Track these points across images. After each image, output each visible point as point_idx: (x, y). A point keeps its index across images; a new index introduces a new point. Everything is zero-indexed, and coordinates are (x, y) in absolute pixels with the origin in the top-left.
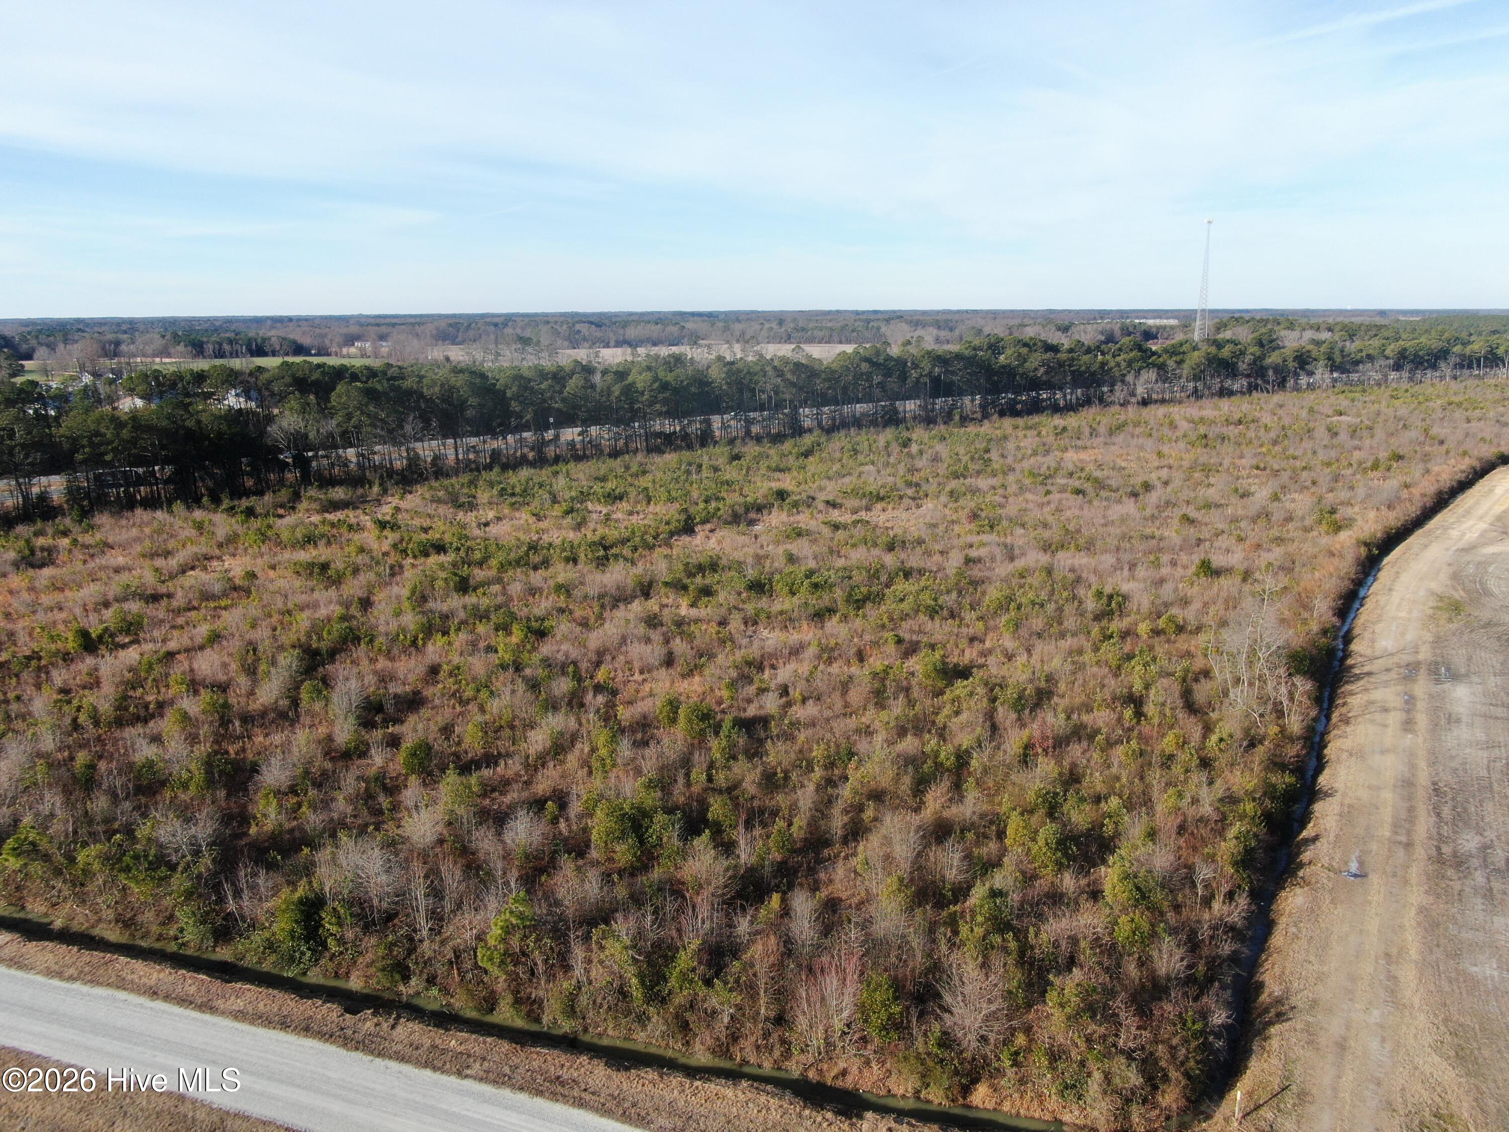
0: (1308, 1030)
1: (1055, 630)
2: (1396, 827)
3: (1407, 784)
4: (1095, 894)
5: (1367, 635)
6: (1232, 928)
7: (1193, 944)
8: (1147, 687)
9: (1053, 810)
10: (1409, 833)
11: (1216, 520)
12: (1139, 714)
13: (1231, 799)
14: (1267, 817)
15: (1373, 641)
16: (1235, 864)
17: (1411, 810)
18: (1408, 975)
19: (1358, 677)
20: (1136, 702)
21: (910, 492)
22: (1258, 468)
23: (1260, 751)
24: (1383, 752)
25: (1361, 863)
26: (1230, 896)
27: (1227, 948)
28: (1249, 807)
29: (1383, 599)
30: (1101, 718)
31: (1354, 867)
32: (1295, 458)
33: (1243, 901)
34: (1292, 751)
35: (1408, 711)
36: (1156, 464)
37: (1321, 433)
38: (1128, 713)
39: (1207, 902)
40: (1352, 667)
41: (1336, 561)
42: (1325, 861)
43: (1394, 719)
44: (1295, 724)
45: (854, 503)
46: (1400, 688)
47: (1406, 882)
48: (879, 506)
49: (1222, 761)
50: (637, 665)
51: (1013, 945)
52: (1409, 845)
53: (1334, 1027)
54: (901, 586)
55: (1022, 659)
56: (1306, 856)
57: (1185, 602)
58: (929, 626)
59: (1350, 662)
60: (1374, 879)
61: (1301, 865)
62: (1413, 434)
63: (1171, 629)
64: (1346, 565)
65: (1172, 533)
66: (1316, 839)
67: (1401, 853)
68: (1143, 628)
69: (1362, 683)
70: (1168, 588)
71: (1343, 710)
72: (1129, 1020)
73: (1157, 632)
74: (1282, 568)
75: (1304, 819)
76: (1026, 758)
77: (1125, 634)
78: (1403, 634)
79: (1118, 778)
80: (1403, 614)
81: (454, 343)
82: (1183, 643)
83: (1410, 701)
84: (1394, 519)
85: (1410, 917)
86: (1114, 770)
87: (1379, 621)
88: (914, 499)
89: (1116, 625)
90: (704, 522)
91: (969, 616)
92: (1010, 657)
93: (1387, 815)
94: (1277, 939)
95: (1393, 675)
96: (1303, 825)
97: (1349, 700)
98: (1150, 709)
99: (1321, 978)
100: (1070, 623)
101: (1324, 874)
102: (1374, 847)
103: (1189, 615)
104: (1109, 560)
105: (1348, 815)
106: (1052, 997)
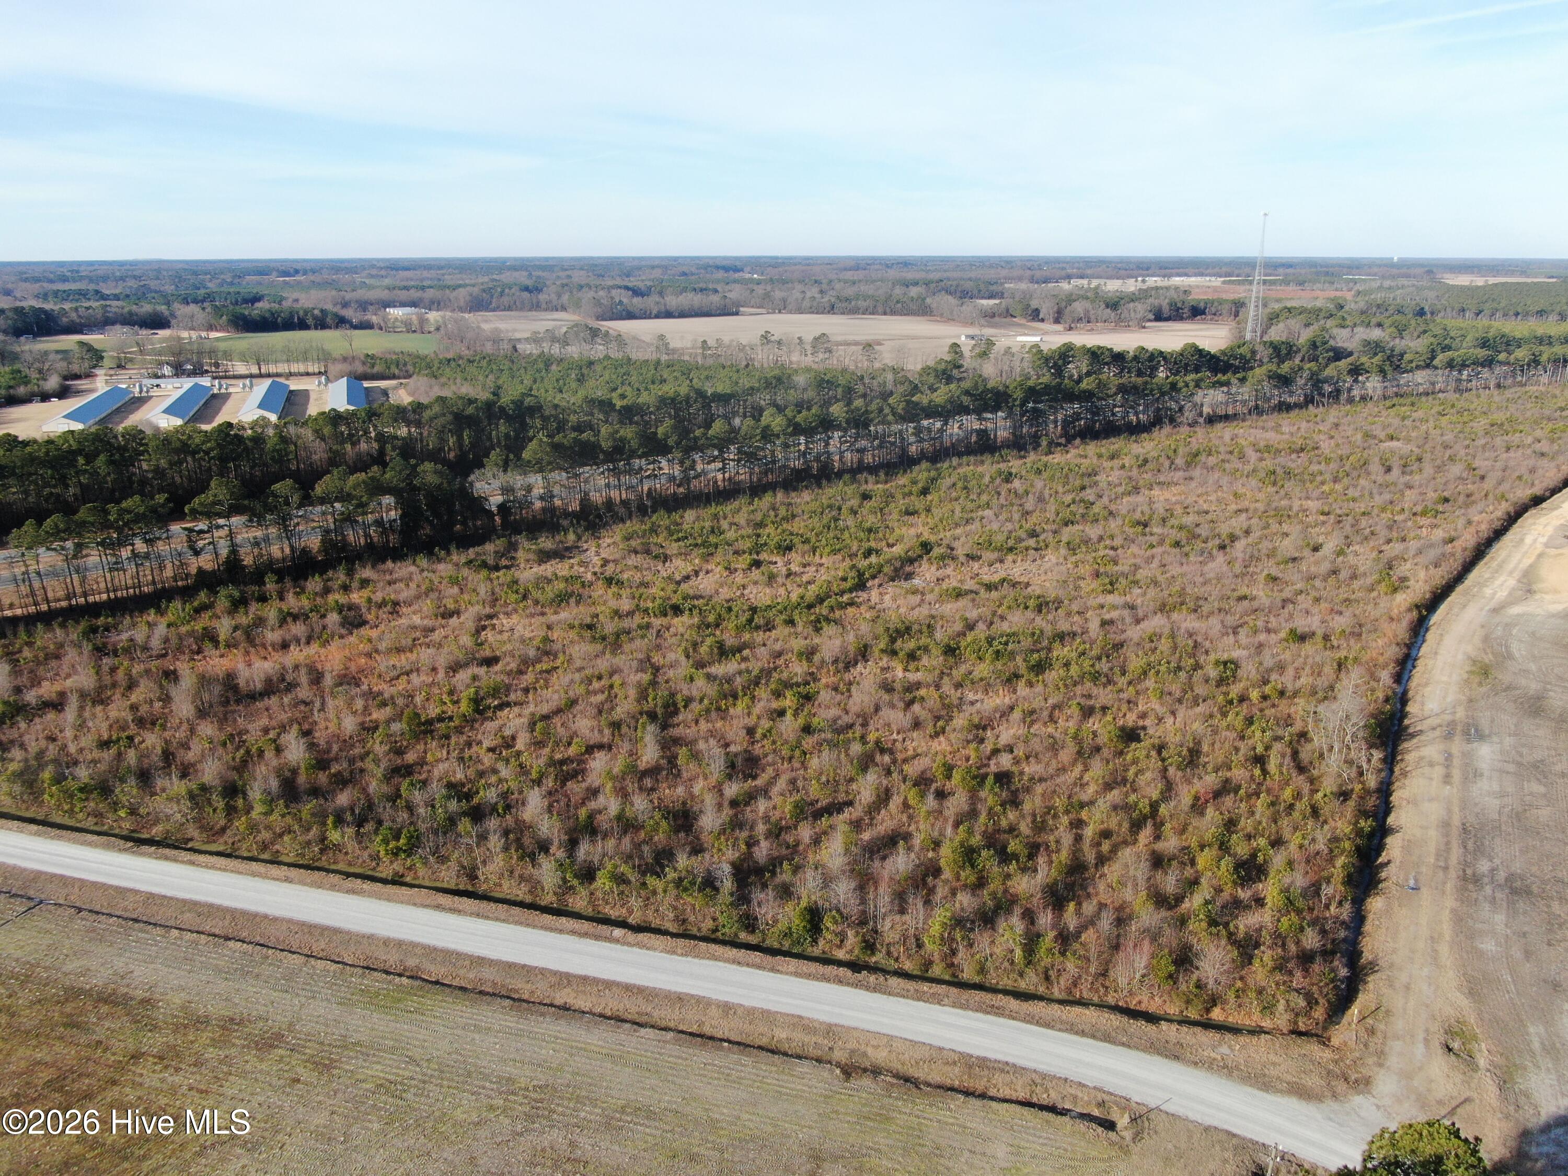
0: (1389, 978)
1: (1189, 695)
2: (1438, 856)
3: (1446, 825)
4: (1260, 902)
5: (1418, 698)
6: (1343, 923)
7: (1323, 932)
8: (1267, 748)
9: (1224, 847)
10: (1446, 860)
11: (1294, 578)
12: (1265, 772)
13: (1335, 839)
14: (1358, 849)
15: (1423, 704)
16: (1343, 883)
17: (1448, 843)
18: (1444, 950)
19: (1412, 736)
20: (1260, 760)
21: (1032, 542)
22: (1323, 513)
23: (1351, 803)
24: (1431, 800)
25: (1416, 880)
26: (1340, 904)
27: (1342, 934)
28: (1347, 845)
29: (1430, 663)
30: (1238, 774)
31: (1412, 883)
32: (1354, 500)
33: (1347, 906)
34: (1372, 802)
35: (1447, 767)
36: (1234, 507)
37: (1375, 467)
38: (1257, 772)
39: (1327, 907)
40: (1407, 727)
41: (1394, 625)
42: (1394, 879)
43: (1439, 771)
44: (1372, 781)
45: (989, 556)
46: (1441, 747)
47: (1444, 893)
48: (1010, 558)
49: (1325, 811)
50: (894, 727)
51: (1224, 932)
52: (1446, 868)
53: (1403, 978)
54: (1061, 652)
55: (1169, 720)
56: (1383, 875)
57: (1281, 668)
58: (1095, 691)
59: (1406, 722)
60: (1424, 891)
61: (1380, 881)
62: (1456, 470)
63: (1274, 695)
64: (1401, 630)
65: (1261, 593)
66: (1389, 862)
67: (1441, 874)
68: (1254, 695)
69: (1415, 741)
70: (1267, 653)
71: (1402, 765)
72: (1298, 974)
73: (1265, 698)
74: (1352, 634)
75: (1380, 848)
76: (1198, 807)
77: (1243, 699)
78: (1444, 698)
79: (1260, 823)
80: (1445, 679)
81: (487, 309)
82: (1284, 707)
83: (1449, 757)
84: (1440, 576)
85: (1446, 915)
86: (1258, 816)
87: (1427, 684)
88: (1036, 549)
89: (1235, 691)
90: (874, 577)
91: (1122, 681)
92: (1160, 720)
93: (1432, 848)
94: (1368, 927)
95: (1437, 733)
96: (1379, 855)
97: (1407, 757)
98: (1272, 766)
99: (1394, 951)
100: (1200, 690)
101: (1394, 888)
102: (1424, 869)
103: (1287, 680)
104: (1215, 624)
105: (1407, 848)
106: (1256, 963)
